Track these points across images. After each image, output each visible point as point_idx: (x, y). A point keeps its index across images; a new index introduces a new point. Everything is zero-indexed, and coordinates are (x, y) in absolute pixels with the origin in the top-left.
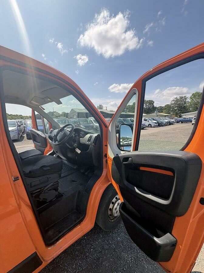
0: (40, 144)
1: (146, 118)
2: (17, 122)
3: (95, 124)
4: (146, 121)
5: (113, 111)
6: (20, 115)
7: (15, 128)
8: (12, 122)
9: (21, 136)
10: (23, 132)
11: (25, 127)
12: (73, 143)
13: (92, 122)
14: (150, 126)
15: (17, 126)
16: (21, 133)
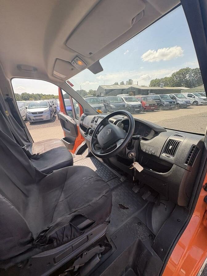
0: (70, 132)
1: (191, 93)
2: (48, 102)
3: (126, 103)
4: (191, 97)
5: (145, 86)
6: (52, 95)
7: (47, 108)
8: (44, 103)
9: (54, 116)
10: (55, 112)
11: (56, 107)
12: (128, 151)
13: (123, 101)
14: (195, 104)
15: (48, 107)
16: (53, 113)
